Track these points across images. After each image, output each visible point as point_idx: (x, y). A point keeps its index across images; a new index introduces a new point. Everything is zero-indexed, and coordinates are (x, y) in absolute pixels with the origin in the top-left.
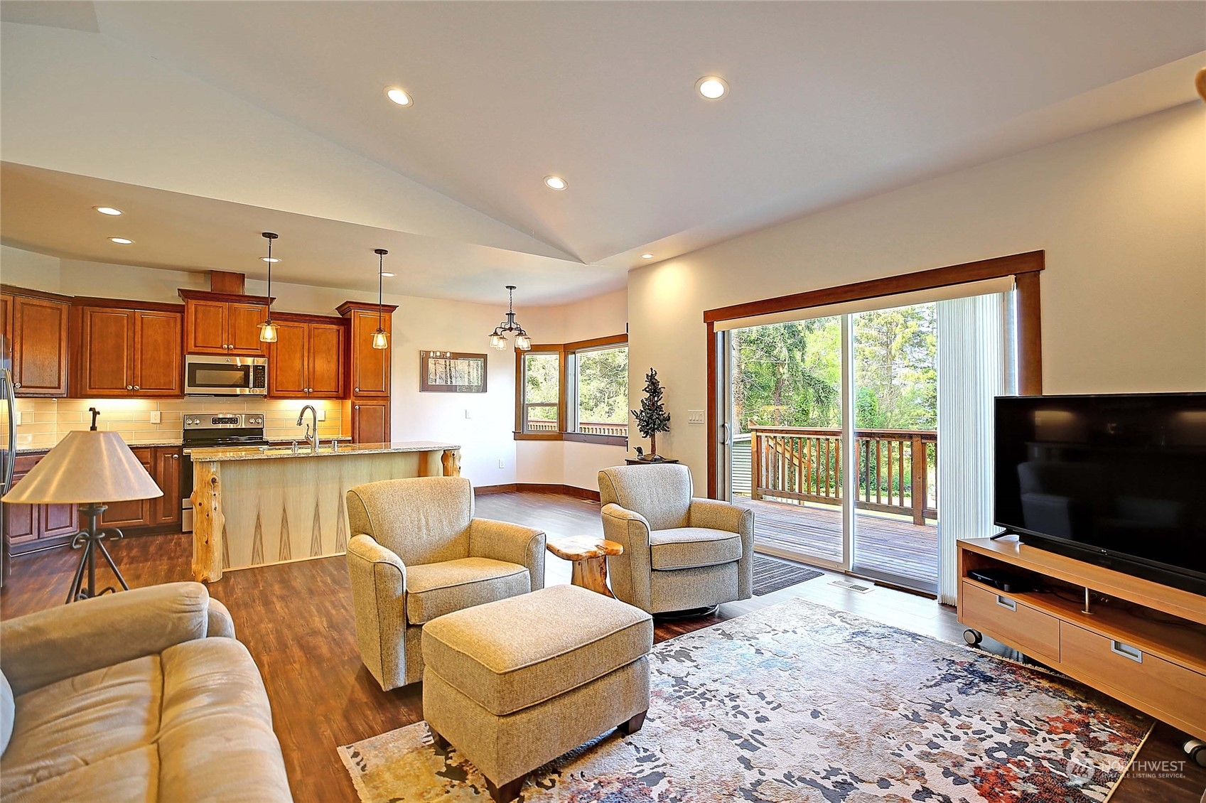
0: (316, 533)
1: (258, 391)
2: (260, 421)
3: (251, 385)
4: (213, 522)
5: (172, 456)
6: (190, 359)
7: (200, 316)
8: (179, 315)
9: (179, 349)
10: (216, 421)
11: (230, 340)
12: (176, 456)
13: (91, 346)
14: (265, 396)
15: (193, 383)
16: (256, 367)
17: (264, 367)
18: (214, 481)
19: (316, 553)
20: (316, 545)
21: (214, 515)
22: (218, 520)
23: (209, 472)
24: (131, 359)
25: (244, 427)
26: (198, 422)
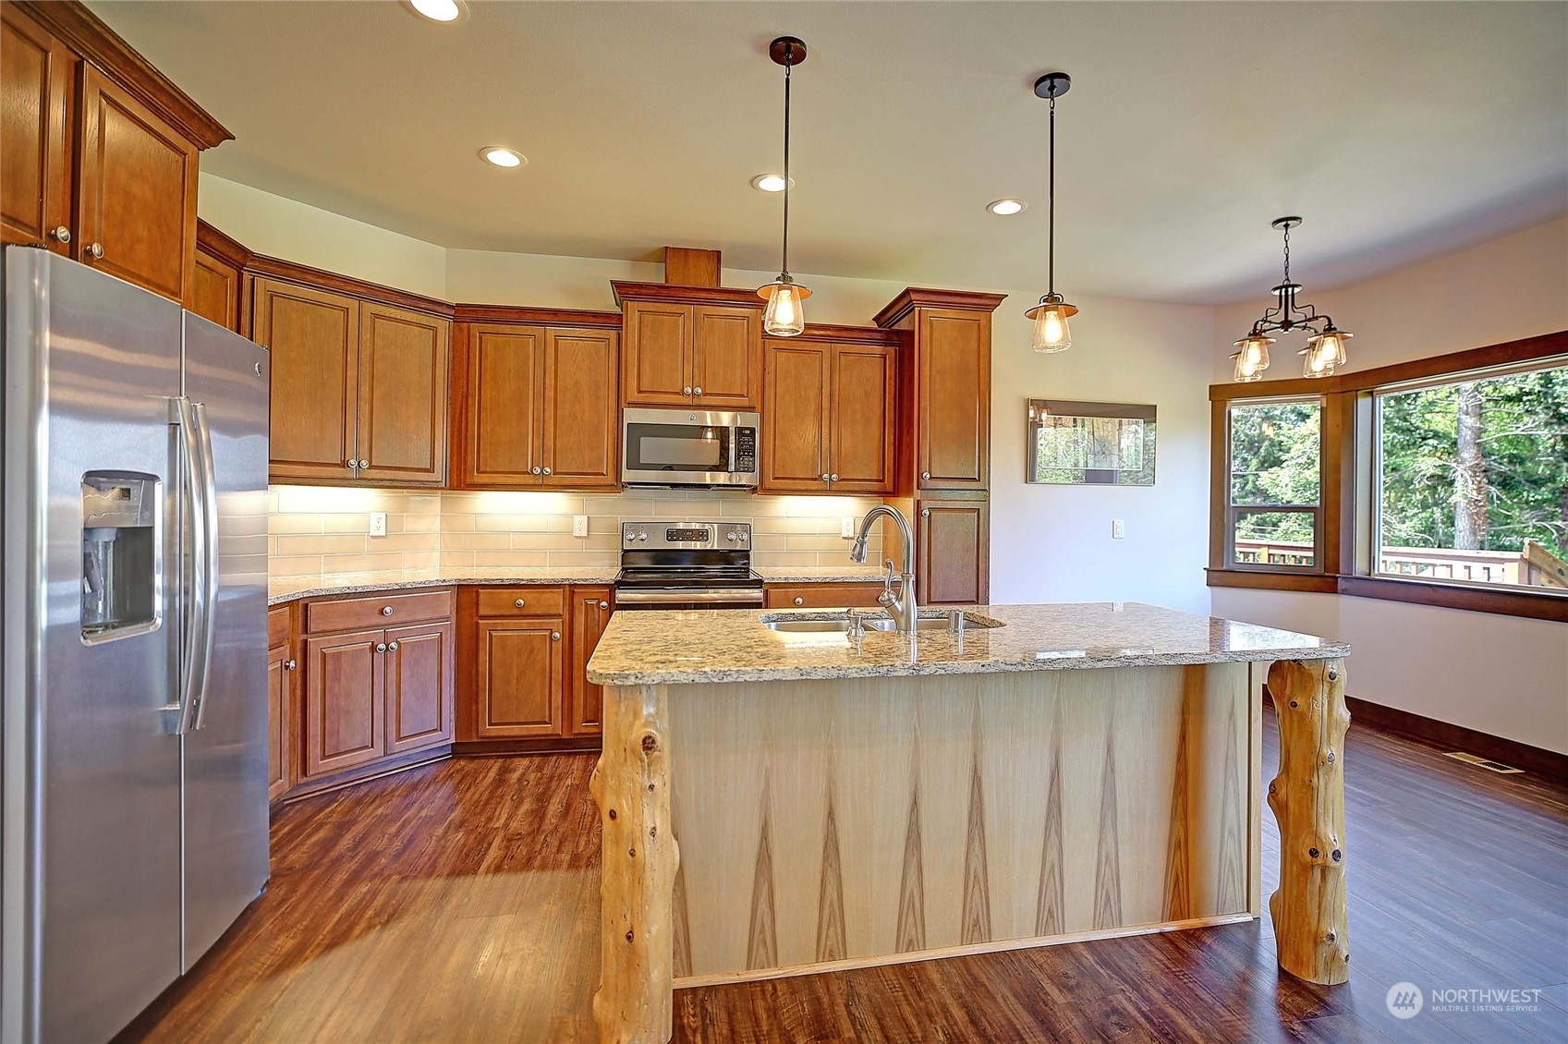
0: (912, 883)
1: (745, 478)
2: (745, 537)
3: (732, 468)
4: (648, 874)
5: (599, 603)
6: (632, 416)
7: (647, 332)
8: (613, 334)
9: (613, 397)
10: (673, 535)
11: (696, 378)
12: (604, 604)
13: (480, 393)
14: (754, 490)
15: (635, 464)
16: (740, 431)
17: (753, 430)
18: (648, 744)
19: (911, 942)
20: (911, 920)
21: (646, 850)
22: (660, 860)
23: (636, 714)
24: (539, 416)
25: (715, 548)
26: (644, 536)
